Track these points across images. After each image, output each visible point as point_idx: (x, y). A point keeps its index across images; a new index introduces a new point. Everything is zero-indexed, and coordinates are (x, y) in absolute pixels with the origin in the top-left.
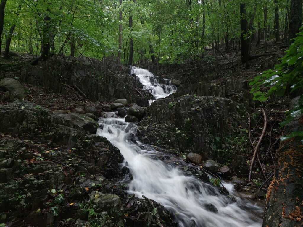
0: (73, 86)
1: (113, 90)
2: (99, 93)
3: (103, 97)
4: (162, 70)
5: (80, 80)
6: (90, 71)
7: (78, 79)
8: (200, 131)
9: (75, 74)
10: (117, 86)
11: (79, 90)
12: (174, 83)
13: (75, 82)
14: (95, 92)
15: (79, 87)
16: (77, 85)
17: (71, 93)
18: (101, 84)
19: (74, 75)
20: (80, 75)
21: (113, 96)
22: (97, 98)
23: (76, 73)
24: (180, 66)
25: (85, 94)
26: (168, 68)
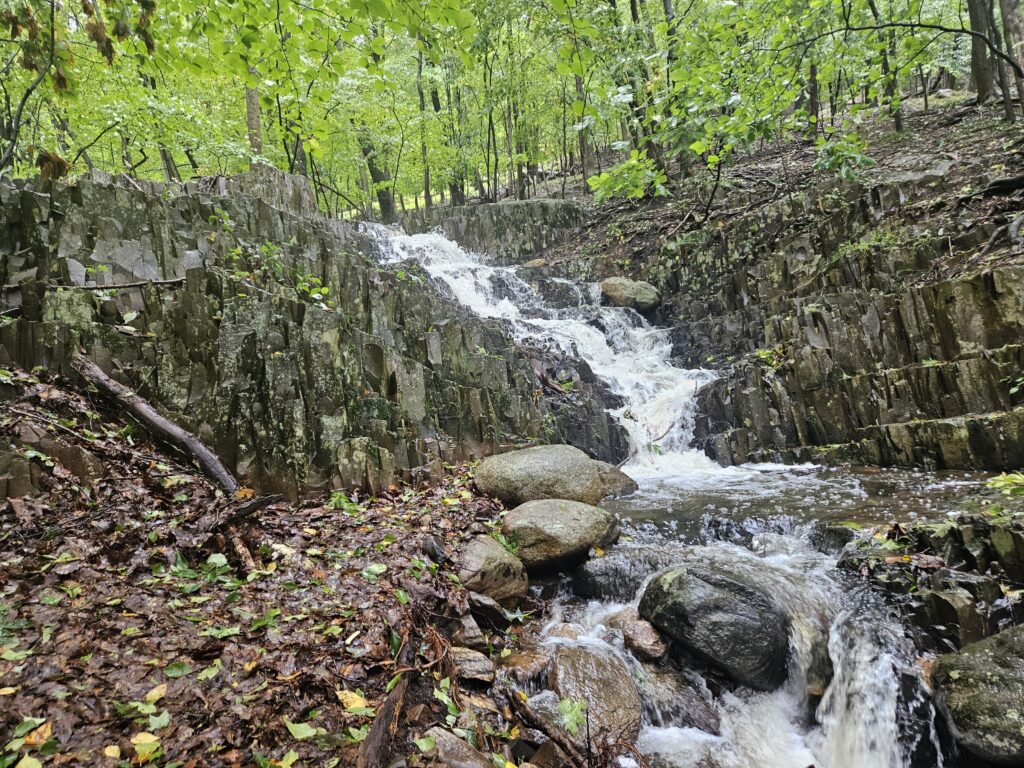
0: (74, 381)
1: (418, 375)
2: (326, 420)
3: (367, 449)
5: (130, 316)
6: (202, 244)
7: (107, 316)
9: (78, 272)
10: (434, 345)
11: (145, 408)
13: (86, 338)
14: (298, 414)
15: (132, 379)
16: (107, 368)
17: (72, 461)
18: (330, 337)
19: (64, 278)
20: (120, 280)
21: (425, 421)
22: (323, 460)
23: (87, 262)
25: (206, 443)
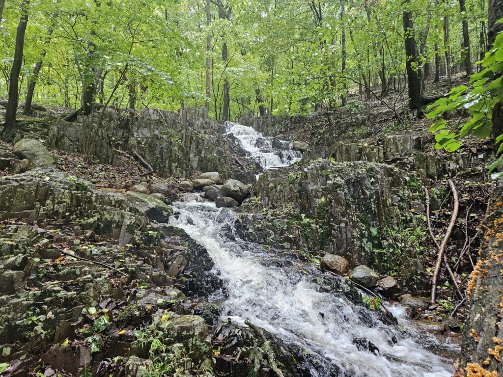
0: (132, 154)
1: (197, 159)
2: (173, 164)
3: (180, 171)
4: (277, 127)
5: (143, 143)
6: (159, 129)
7: (139, 143)
8: (343, 219)
9: (135, 134)
10: (203, 152)
11: (142, 159)
12: (298, 146)
13: (135, 147)
14: (167, 162)
15: (141, 154)
16: (138, 152)
17: (128, 163)
18: (176, 148)
19: (133, 136)
20: (143, 136)
21: (197, 168)
22: (171, 172)
23: (137, 132)
24: (306, 119)
25: (151, 166)
26: (287, 124)
